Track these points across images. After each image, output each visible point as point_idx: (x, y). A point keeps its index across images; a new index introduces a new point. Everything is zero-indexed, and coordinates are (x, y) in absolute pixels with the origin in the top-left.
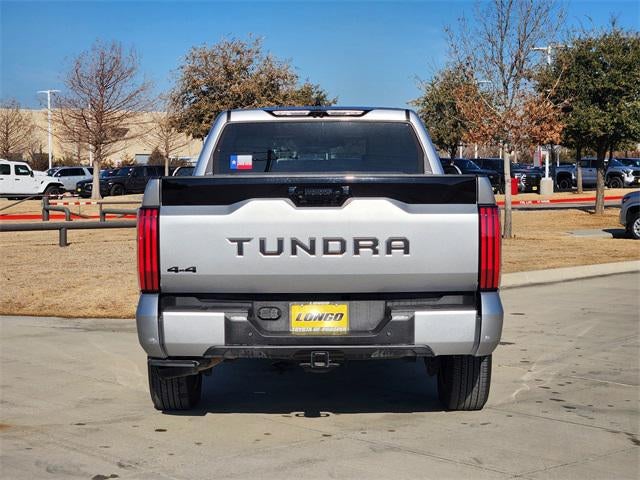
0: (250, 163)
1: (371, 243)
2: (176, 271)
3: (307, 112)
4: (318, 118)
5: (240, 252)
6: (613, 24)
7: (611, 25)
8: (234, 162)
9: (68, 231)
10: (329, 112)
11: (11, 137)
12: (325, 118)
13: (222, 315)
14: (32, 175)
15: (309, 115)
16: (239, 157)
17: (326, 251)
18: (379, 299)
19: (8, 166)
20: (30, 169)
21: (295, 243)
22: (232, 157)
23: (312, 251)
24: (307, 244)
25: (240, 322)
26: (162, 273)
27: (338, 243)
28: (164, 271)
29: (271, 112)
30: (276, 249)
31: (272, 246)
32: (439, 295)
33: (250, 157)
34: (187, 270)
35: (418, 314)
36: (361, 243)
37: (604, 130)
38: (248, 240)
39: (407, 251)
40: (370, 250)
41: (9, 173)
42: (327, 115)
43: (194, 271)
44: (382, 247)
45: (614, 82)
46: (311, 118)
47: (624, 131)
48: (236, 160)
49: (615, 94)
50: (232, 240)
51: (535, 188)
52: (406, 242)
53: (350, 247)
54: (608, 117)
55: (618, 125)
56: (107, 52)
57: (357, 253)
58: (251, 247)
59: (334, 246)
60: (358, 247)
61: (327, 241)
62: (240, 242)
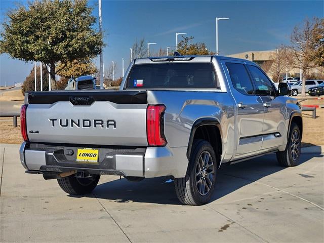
0: (142, 84)
1: (101, 122)
2: (32, 132)
3: (166, 59)
5: (53, 125)
10: (175, 59)
15: (166, 61)
17: (84, 126)
18: (111, 148)
21: (72, 121)
22: (135, 81)
23: (78, 125)
24: (77, 122)
25: (50, 155)
26: (28, 133)
27: (88, 122)
29: (151, 59)
30: (66, 124)
32: (134, 147)
33: (142, 81)
34: (36, 132)
35: (116, 155)
36: (97, 122)
38: (56, 120)
39: (115, 127)
40: (101, 125)
43: (38, 132)
44: (105, 124)
50: (50, 120)
52: (115, 123)
53: (93, 124)
57: (95, 126)
58: (57, 123)
59: (86, 123)
60: (95, 124)
61: (84, 121)
62: (53, 120)
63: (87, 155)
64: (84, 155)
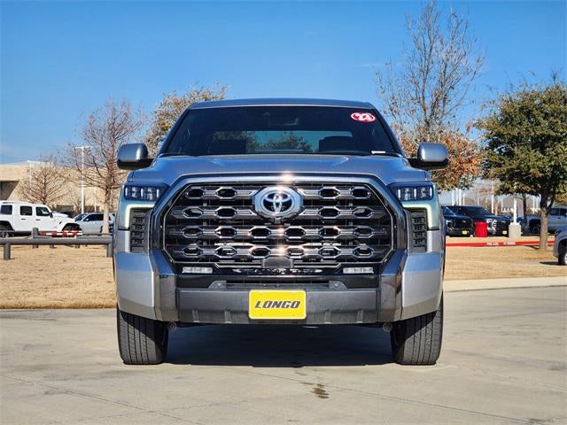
6: (554, 78)
7: (552, 79)
9: (12, 246)
11: (49, 187)
14: (52, 216)
19: (31, 208)
20: (50, 211)
37: (543, 172)
41: (31, 214)
45: (553, 129)
47: (561, 173)
49: (554, 141)
51: (505, 232)
54: (546, 159)
55: (556, 167)
56: (118, 108)
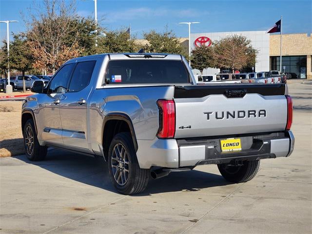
0: (120, 79)
1: (253, 112)
2: (183, 128)
3: (143, 56)
4: (147, 58)
5: (208, 118)
8: (113, 79)
12: (150, 59)
13: (204, 146)
16: (115, 76)
17: (239, 117)
18: (250, 136)
21: (228, 113)
22: (112, 76)
23: (234, 117)
24: (232, 114)
26: (176, 129)
27: (243, 113)
28: (177, 128)
29: (128, 56)
30: (221, 117)
31: (220, 115)
33: (120, 76)
34: (187, 127)
35: (272, 141)
36: (250, 113)
38: (211, 113)
39: (265, 116)
40: (253, 115)
42: (151, 57)
43: (190, 127)
44: (257, 114)
46: (144, 58)
48: (114, 77)
50: (205, 113)
51: (2, 90)
52: (265, 112)
53: (247, 114)
57: (249, 117)
58: (212, 116)
59: (241, 114)
60: (249, 114)
61: (239, 112)
62: (208, 114)
63: (231, 145)
64: (228, 145)
